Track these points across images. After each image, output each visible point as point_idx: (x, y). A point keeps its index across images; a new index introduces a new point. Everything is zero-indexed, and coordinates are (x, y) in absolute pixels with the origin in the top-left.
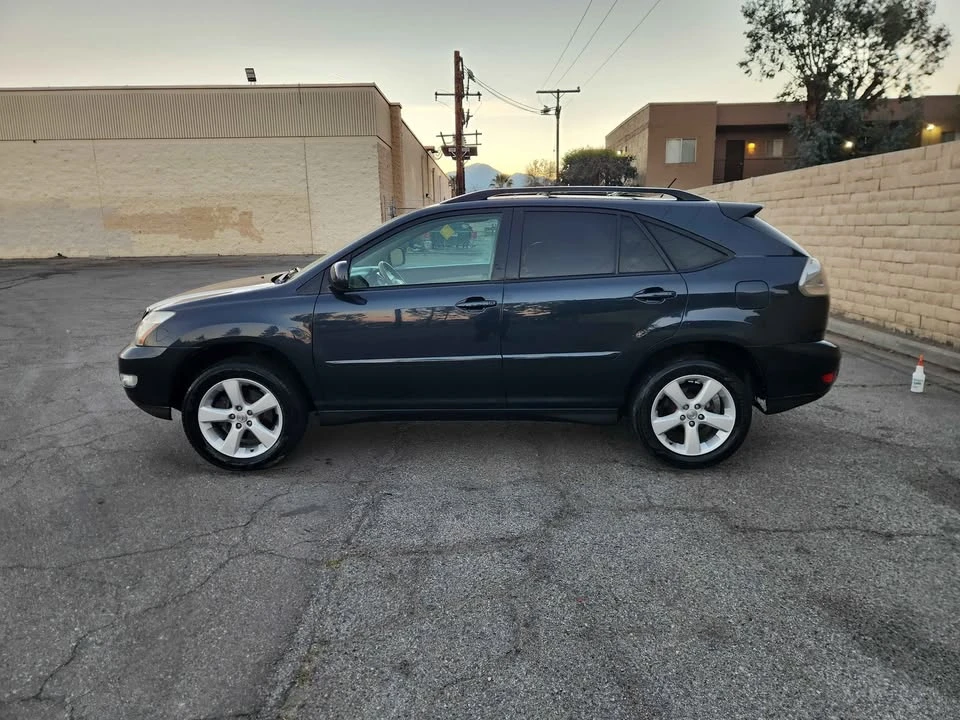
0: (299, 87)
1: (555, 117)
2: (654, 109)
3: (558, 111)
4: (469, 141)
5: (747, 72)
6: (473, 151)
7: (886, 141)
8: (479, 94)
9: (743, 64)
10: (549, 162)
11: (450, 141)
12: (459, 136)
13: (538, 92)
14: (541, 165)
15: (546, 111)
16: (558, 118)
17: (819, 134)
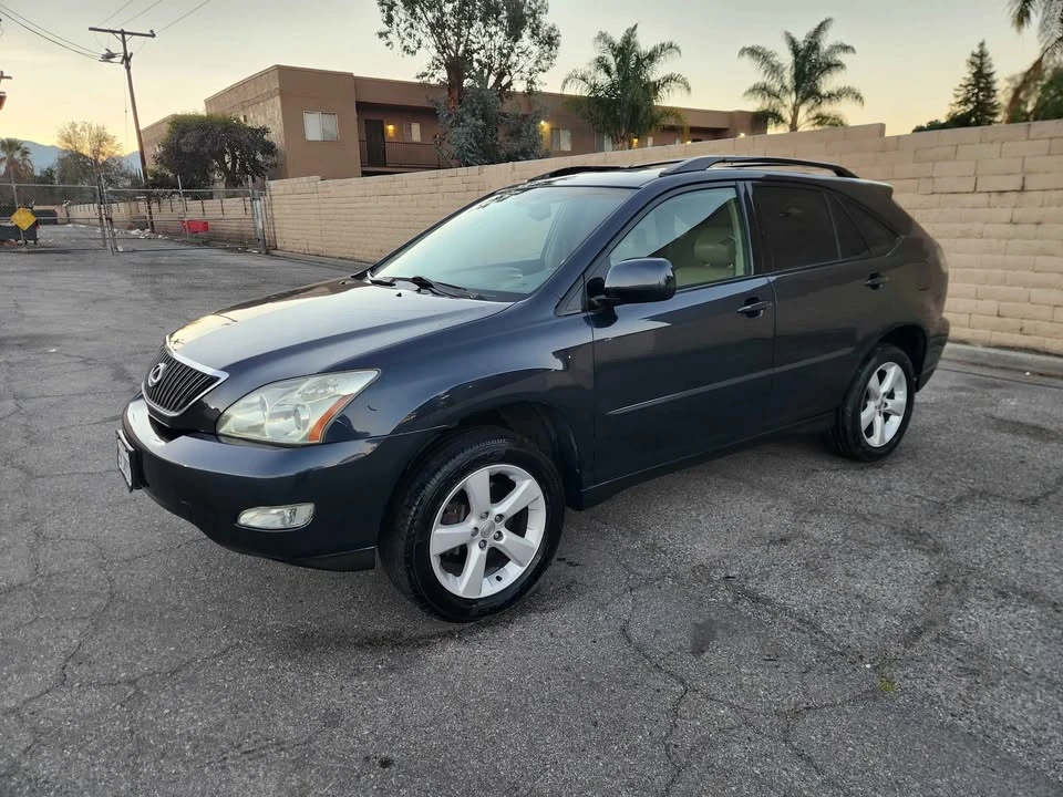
1: (123, 66)
2: (283, 72)
3: (127, 59)
5: (388, 45)
7: (525, 133)
9: (381, 35)
10: (94, 126)
13: (90, 29)
14: (83, 129)
15: (109, 57)
16: (128, 68)
17: (468, 121)
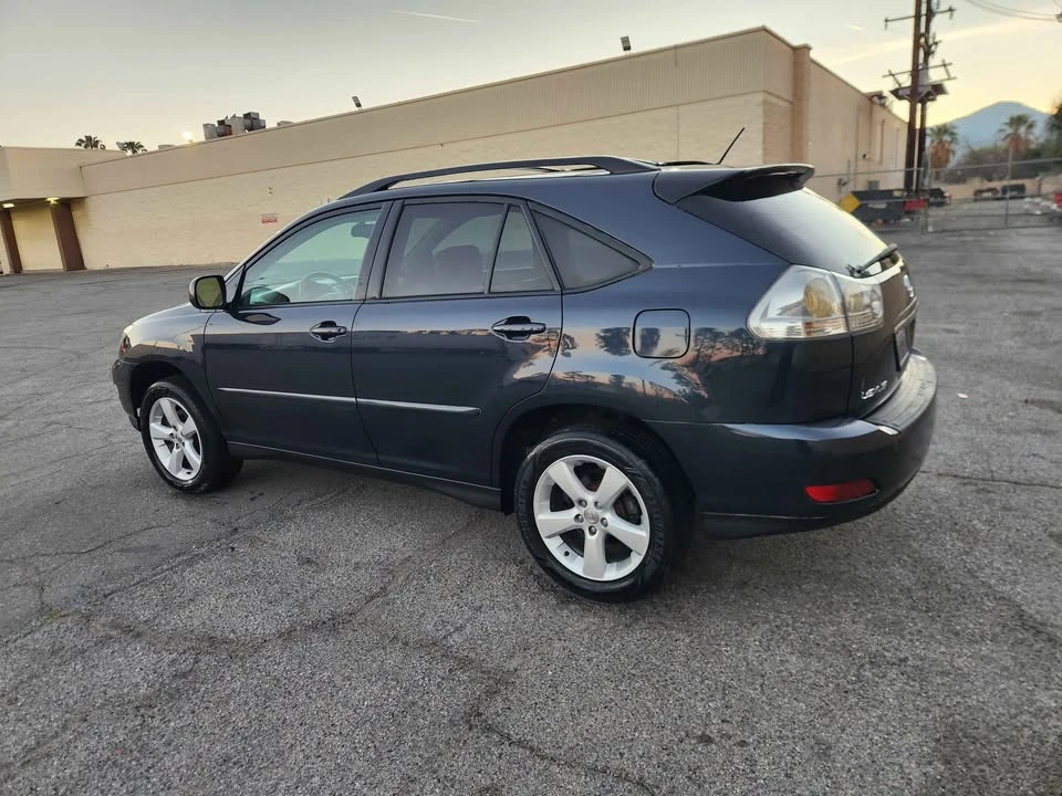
0: (676, 47)
4: (935, 75)
6: (938, 89)
8: (951, 10)
11: (906, 81)
12: (917, 72)
